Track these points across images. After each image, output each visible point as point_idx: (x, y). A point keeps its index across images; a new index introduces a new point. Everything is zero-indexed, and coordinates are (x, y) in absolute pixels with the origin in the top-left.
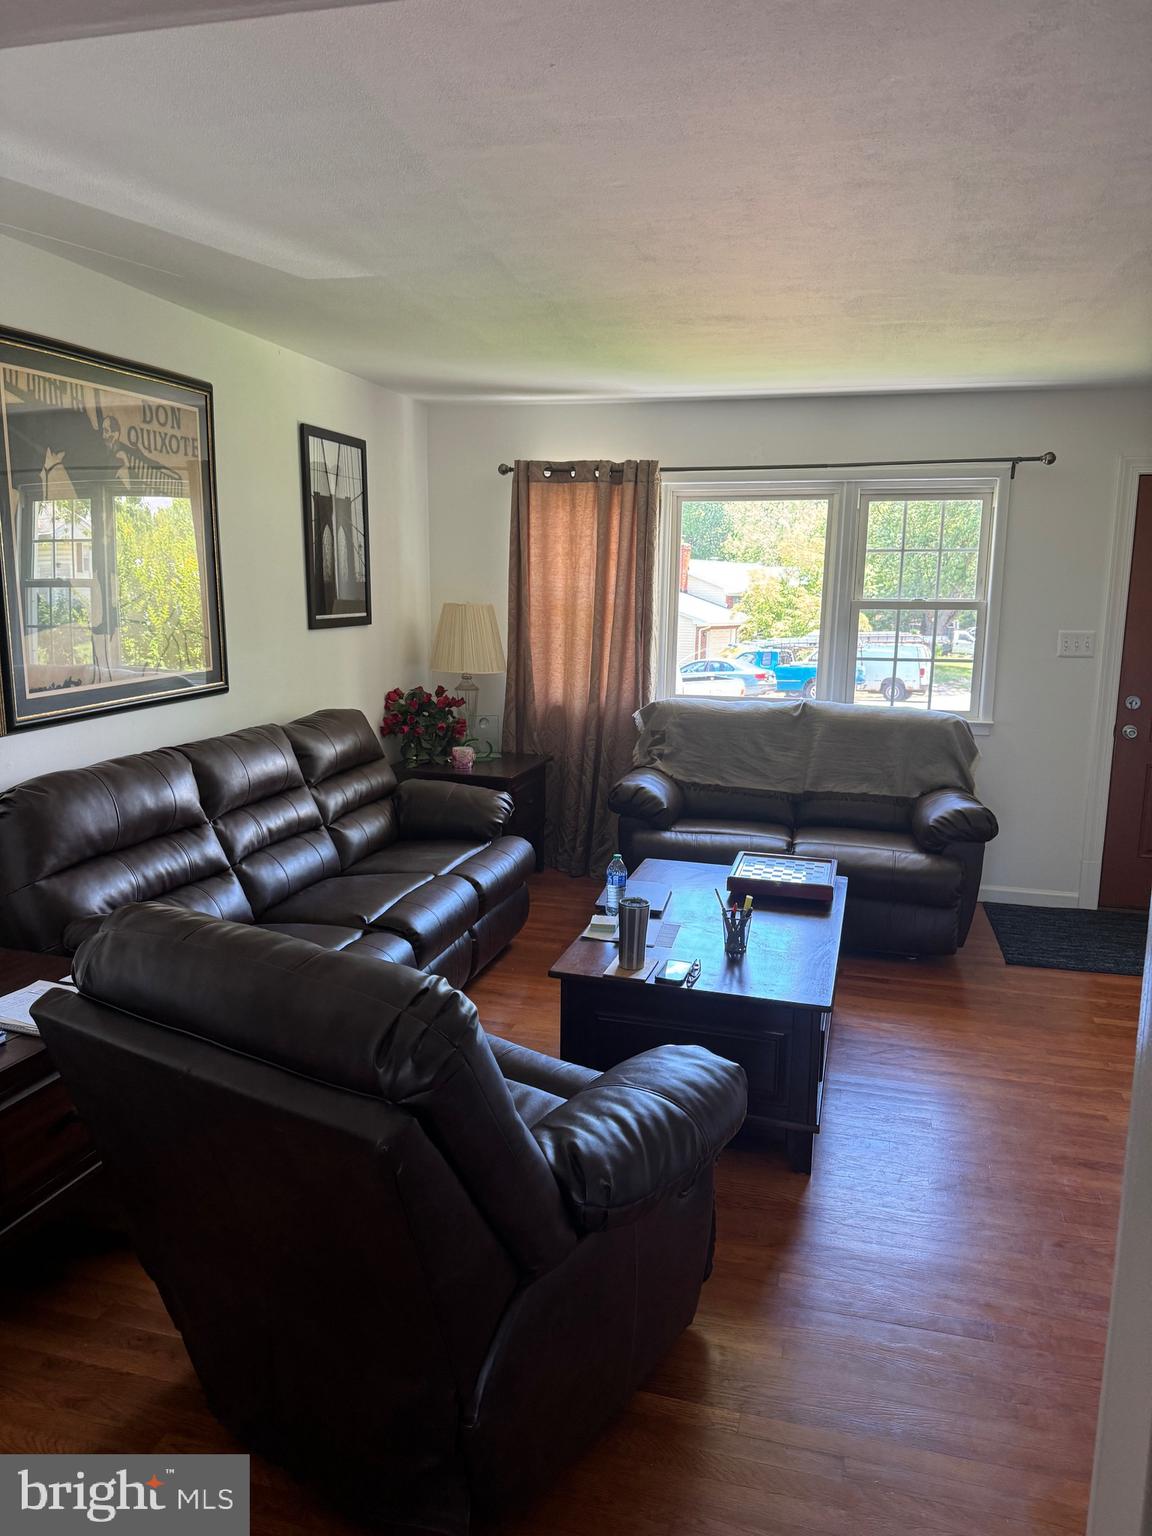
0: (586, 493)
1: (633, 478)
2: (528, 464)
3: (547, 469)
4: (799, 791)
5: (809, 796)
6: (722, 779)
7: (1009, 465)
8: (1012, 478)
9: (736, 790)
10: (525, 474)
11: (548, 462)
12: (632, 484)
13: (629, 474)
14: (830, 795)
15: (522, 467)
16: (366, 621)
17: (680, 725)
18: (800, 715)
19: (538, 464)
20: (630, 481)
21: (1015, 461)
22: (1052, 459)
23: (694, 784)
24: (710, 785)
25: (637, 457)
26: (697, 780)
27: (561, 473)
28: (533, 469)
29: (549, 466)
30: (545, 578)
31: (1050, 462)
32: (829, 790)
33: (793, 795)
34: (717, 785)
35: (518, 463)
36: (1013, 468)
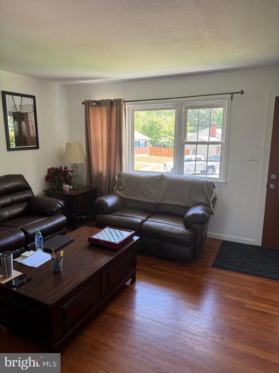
0: (104, 109)
1: (116, 105)
2: (88, 101)
3: (94, 103)
4: (157, 202)
5: (160, 204)
6: (136, 197)
7: (230, 95)
8: (232, 100)
9: (139, 202)
10: (88, 104)
11: (95, 101)
12: (116, 106)
13: (114, 103)
14: (166, 204)
15: (87, 102)
16: (38, 148)
17: (125, 180)
18: (161, 178)
19: (91, 101)
20: (115, 105)
21: (232, 93)
22: (242, 92)
23: (128, 199)
24: (132, 199)
25: (117, 98)
26: (129, 197)
27: (99, 103)
28: (90, 103)
29: (95, 102)
30: (95, 135)
31: (242, 94)
32: (166, 203)
33: (155, 203)
34: (134, 199)
35: (85, 101)
36: (232, 96)
